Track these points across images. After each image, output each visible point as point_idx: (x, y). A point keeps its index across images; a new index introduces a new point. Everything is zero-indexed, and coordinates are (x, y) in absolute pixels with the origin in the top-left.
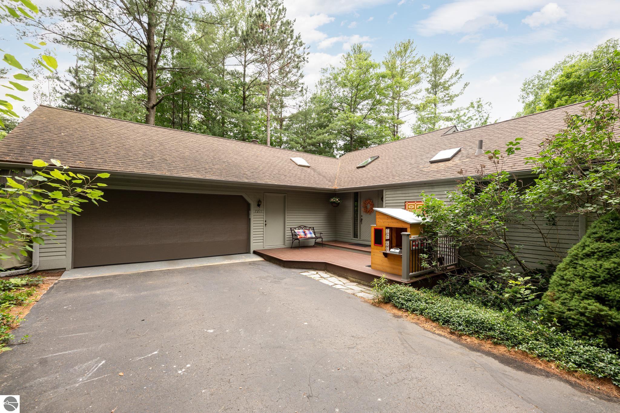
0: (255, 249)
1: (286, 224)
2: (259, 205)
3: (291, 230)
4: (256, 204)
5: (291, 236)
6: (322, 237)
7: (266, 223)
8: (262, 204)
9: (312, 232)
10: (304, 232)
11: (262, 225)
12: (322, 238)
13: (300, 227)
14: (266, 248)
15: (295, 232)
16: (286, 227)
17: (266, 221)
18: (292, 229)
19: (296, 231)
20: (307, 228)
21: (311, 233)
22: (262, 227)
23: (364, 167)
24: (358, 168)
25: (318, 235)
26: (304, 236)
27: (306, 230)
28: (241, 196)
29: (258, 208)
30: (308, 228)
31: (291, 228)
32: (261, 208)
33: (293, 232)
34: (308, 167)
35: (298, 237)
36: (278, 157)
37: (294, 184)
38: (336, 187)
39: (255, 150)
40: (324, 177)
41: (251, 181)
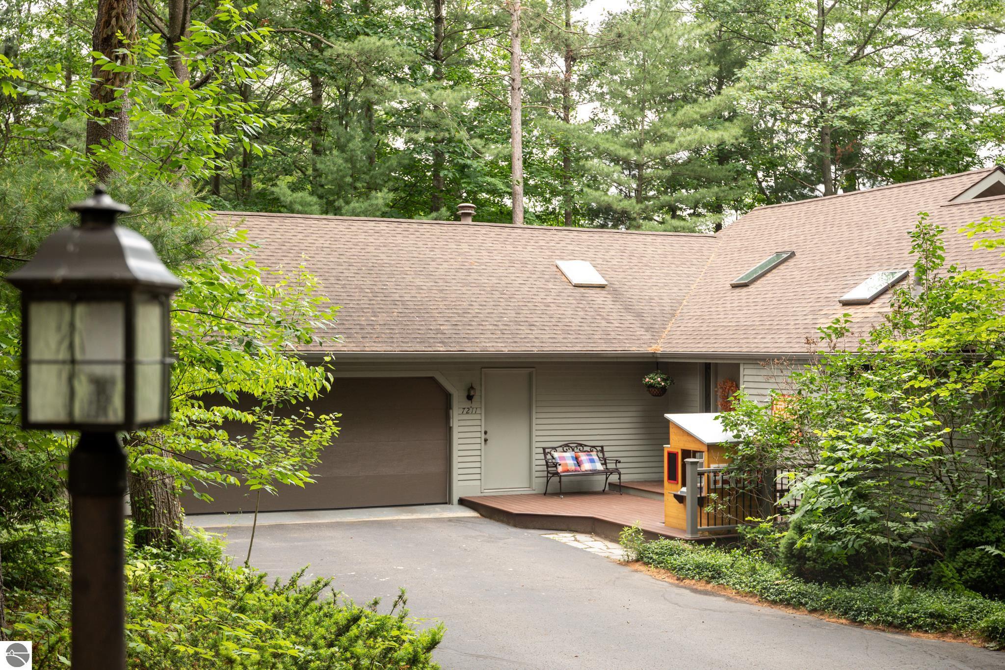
0: (464, 495)
1: (535, 439)
2: (470, 398)
3: (545, 454)
4: (465, 394)
5: (545, 468)
6: (622, 471)
7: (487, 436)
8: (478, 393)
9: (596, 458)
10: (576, 459)
11: (478, 441)
12: (620, 474)
13: (566, 445)
14: (488, 493)
15: (553, 458)
16: (535, 445)
17: (486, 433)
18: (547, 451)
19: (556, 455)
20: (586, 448)
21: (592, 461)
22: (478, 447)
23: (745, 285)
24: (735, 286)
25: (611, 466)
26: (573, 468)
27: (580, 454)
28: (432, 379)
29: (467, 404)
30: (588, 449)
31: (544, 449)
32: (475, 403)
33: (549, 457)
34: (602, 287)
35: (560, 469)
36: (524, 263)
37: (549, 347)
38: (659, 347)
39: (465, 247)
40: (639, 315)
41: (454, 348)
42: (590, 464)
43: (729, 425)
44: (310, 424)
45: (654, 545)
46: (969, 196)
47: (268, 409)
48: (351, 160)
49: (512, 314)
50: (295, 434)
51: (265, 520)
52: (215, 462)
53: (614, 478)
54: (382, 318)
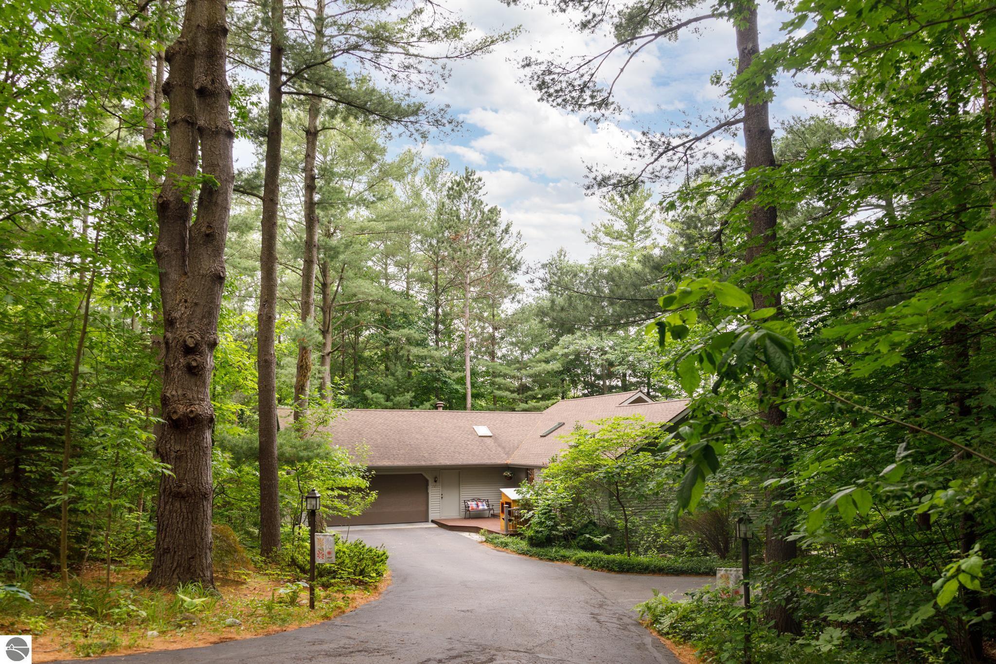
0: (433, 519)
1: (461, 497)
2: (436, 481)
4: (434, 480)
5: (465, 508)
8: (439, 479)
9: (485, 504)
10: (477, 504)
11: (439, 497)
13: (473, 499)
14: (442, 518)
15: (468, 504)
16: (461, 499)
17: (442, 495)
18: (466, 501)
20: (481, 500)
22: (439, 500)
23: (545, 436)
24: (541, 436)
26: (476, 508)
27: (479, 502)
28: (421, 475)
29: (435, 483)
32: (438, 484)
33: (466, 503)
34: (491, 436)
35: (470, 508)
36: (460, 427)
37: (465, 462)
38: (509, 461)
39: (437, 421)
40: (504, 448)
41: (428, 463)
42: (482, 506)
43: (518, 492)
44: (368, 495)
45: (491, 536)
46: (626, 404)
47: (353, 490)
48: (397, 379)
49: (452, 449)
50: (363, 498)
51: (352, 528)
52: (335, 508)
53: (492, 512)
54: (402, 452)
